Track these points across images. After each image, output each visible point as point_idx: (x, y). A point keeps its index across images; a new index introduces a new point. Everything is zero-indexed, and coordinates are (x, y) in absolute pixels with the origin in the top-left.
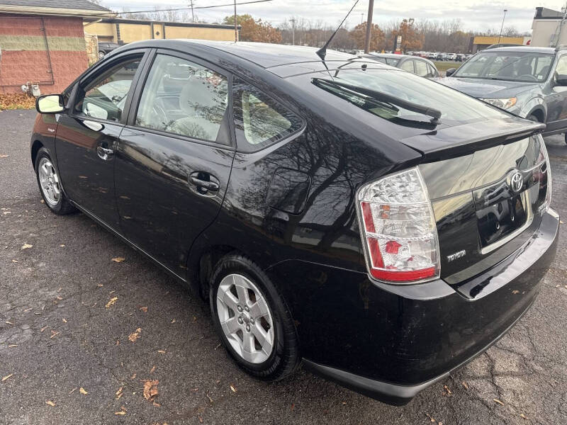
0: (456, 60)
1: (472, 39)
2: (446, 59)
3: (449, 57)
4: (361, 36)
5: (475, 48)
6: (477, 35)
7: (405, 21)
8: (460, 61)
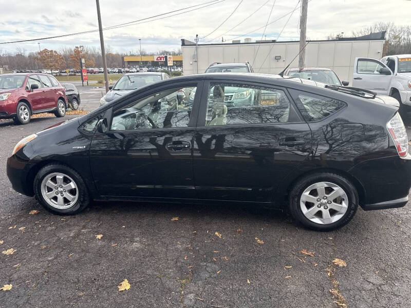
0: (119, 72)
1: (123, 58)
2: (112, 72)
3: (113, 70)
4: (44, 60)
5: (126, 64)
6: (125, 56)
7: (77, 47)
8: (121, 73)
